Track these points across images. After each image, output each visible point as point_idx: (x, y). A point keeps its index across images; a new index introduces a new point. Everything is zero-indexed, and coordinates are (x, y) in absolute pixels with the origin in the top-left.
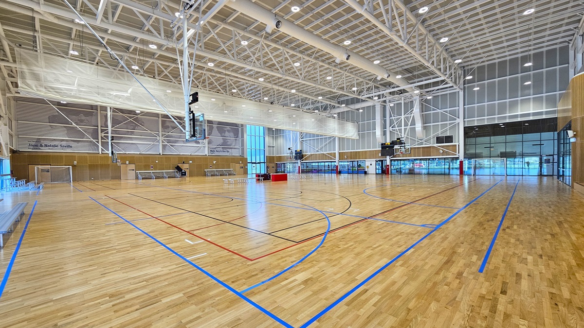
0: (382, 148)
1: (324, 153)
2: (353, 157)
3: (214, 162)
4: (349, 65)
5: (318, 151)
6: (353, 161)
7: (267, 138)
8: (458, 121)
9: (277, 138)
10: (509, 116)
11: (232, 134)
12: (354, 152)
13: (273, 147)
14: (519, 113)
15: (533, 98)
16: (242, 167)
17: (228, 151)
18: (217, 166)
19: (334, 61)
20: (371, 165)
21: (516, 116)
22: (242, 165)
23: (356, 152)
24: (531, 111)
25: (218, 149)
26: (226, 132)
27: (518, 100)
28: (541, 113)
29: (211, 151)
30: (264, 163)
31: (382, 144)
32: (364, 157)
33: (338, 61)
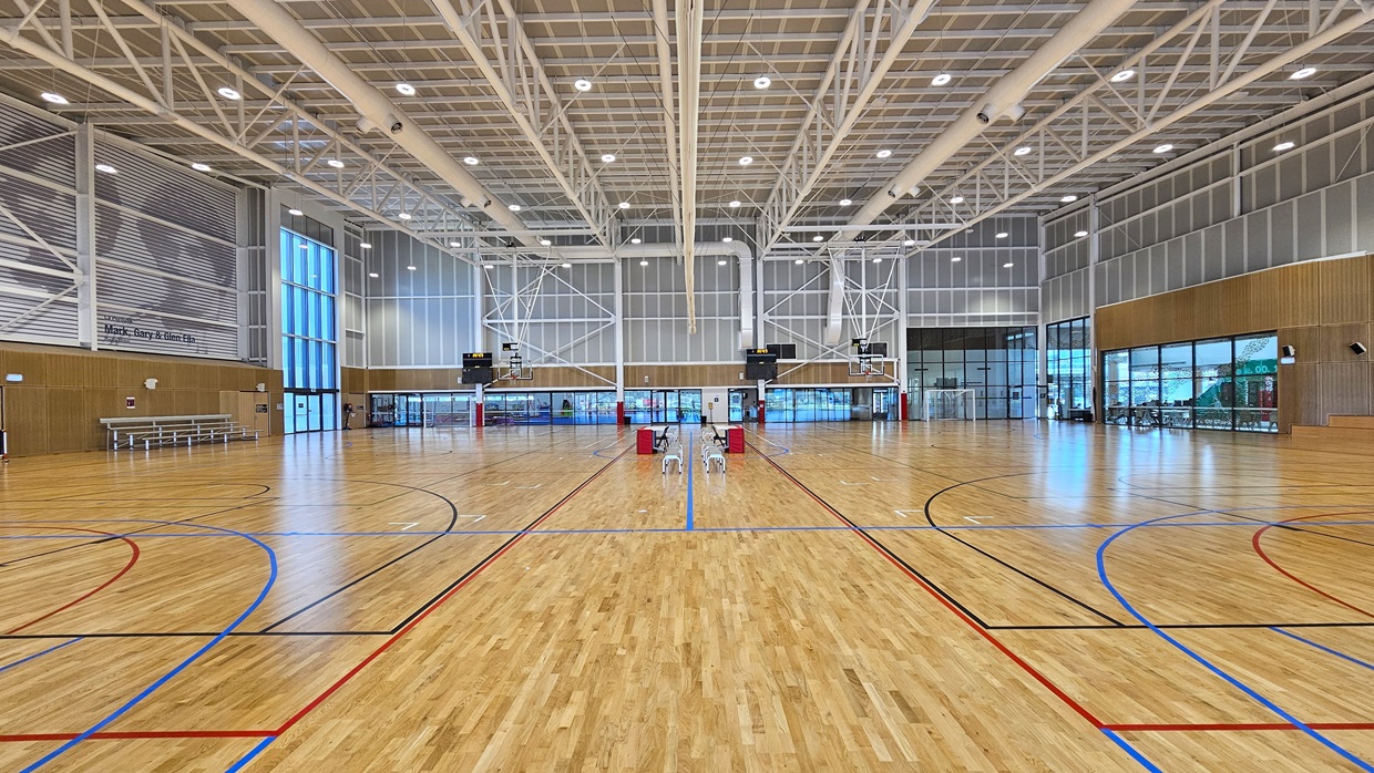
0: (749, 359)
1: (577, 365)
2: (666, 380)
3: (151, 384)
4: (391, 147)
5: (550, 360)
6: (665, 391)
7: (342, 305)
8: (896, 315)
9: (374, 306)
10: (969, 317)
11: (206, 266)
12: (669, 366)
13: (359, 336)
14: (982, 314)
15: (999, 291)
16: (265, 409)
17: (190, 339)
18: (160, 401)
19: (353, 124)
20: (717, 400)
21: (977, 319)
22: (264, 399)
23: (676, 367)
24: (996, 313)
25: (143, 325)
26: (184, 255)
27: (979, 291)
28: (1006, 318)
29: (109, 329)
30: (334, 391)
31: (749, 351)
32: (698, 381)
33: (366, 127)
